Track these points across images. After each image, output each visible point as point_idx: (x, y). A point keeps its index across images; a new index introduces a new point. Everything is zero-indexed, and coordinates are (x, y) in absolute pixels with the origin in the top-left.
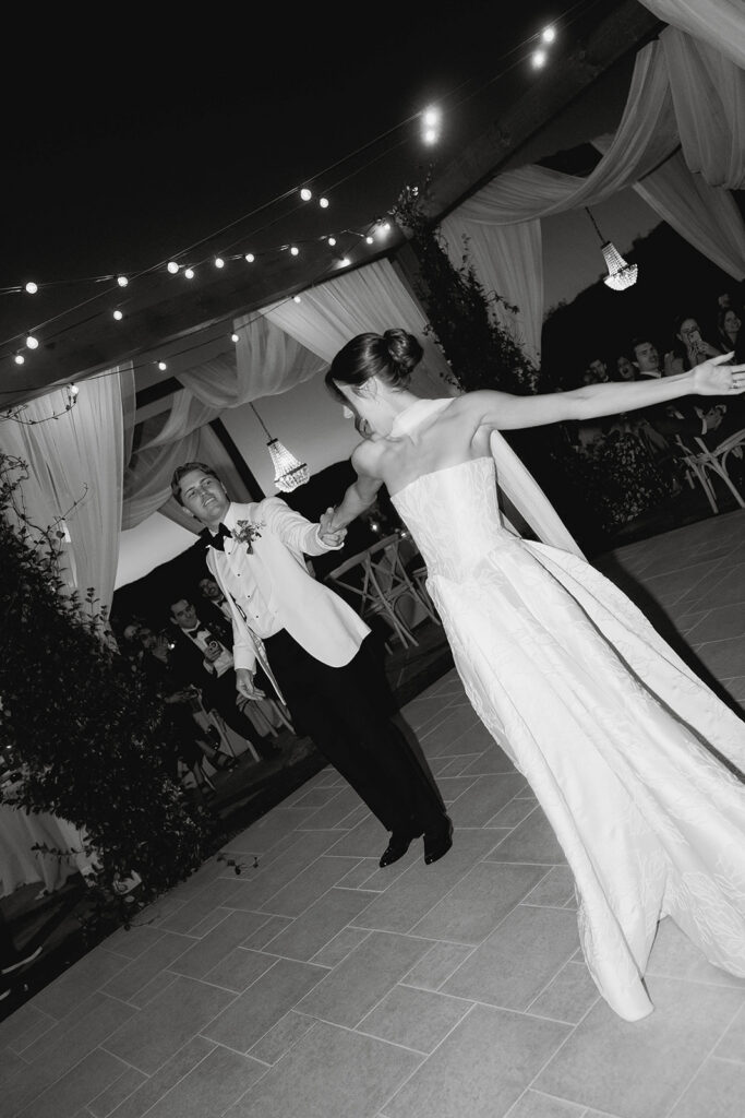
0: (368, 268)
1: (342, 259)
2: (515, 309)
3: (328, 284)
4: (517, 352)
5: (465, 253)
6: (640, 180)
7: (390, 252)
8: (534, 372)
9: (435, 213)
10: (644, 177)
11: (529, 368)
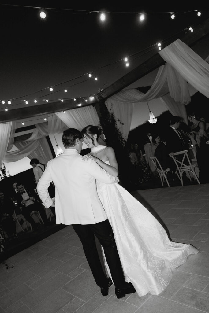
0: (87, 107)
1: (79, 104)
2: (123, 124)
3: (75, 109)
4: (121, 135)
5: (111, 108)
6: (162, 97)
7: (94, 104)
8: (124, 141)
9: (106, 97)
10: (162, 96)
11: (123, 140)
